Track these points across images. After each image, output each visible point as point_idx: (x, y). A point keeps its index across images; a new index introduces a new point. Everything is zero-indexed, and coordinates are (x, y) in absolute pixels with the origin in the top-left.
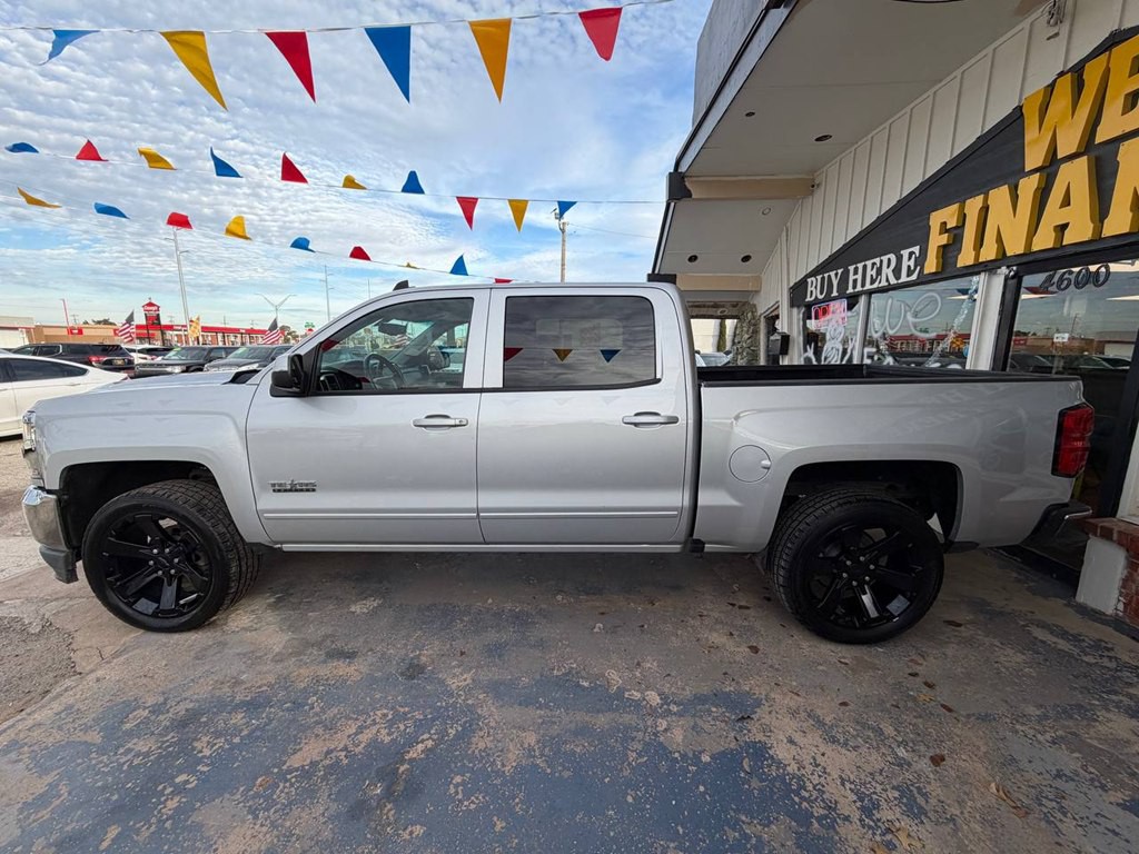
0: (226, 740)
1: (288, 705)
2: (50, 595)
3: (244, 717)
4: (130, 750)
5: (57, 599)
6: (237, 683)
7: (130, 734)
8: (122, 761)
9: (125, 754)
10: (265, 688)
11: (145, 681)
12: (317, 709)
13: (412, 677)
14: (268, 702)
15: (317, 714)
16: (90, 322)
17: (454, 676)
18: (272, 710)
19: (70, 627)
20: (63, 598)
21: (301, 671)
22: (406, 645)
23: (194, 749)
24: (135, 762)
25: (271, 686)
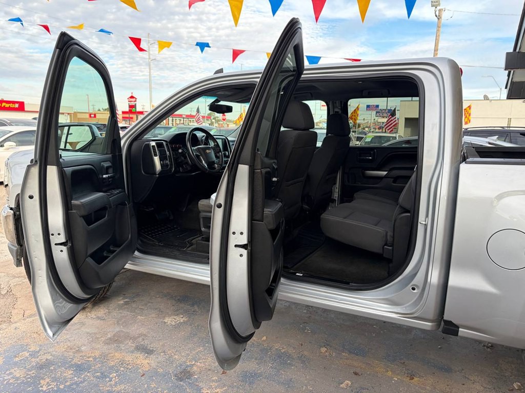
0: (57, 384)
1: (98, 374)
2: (17, 274)
3: (72, 374)
4: (11, 373)
5: (18, 277)
6: (79, 351)
7: (16, 364)
8: (6, 378)
9: (8, 375)
10: (91, 359)
11: (35, 336)
12: (113, 383)
13: (181, 379)
14: (88, 369)
15: (111, 385)
16: (101, 110)
17: (211, 387)
18: (88, 374)
19: (18, 295)
20: (22, 277)
21: (116, 354)
22: (188, 355)
23: (40, 383)
24: (11, 381)
25: (95, 359)
